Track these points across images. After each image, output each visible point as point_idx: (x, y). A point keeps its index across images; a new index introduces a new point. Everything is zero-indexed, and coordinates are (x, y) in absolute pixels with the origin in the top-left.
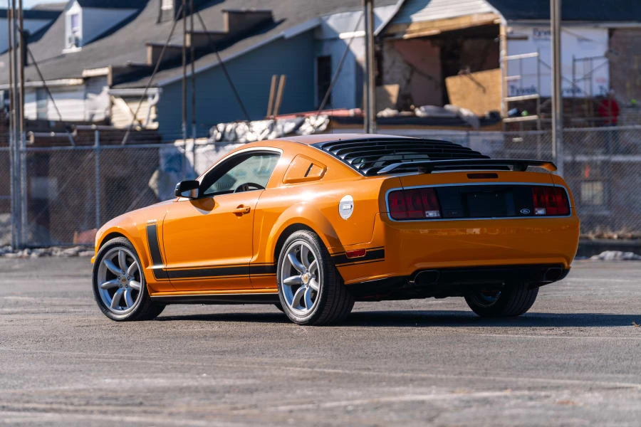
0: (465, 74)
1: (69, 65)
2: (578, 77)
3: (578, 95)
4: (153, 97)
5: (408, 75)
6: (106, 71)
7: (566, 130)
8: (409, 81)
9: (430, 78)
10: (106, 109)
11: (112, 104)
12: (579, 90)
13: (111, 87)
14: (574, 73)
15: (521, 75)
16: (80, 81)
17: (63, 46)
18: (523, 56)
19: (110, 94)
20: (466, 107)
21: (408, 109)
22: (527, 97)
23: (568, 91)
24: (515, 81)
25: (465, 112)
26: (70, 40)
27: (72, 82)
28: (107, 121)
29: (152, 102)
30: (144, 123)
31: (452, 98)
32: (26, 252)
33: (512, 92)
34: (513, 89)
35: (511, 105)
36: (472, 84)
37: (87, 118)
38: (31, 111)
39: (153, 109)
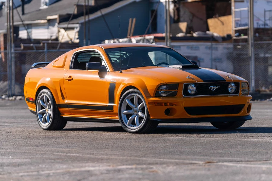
0: (216, 17)
1: (41, 14)
2: (267, 18)
3: (267, 27)
4: (77, 28)
5: (191, 18)
6: (56, 17)
7: (256, 42)
8: (192, 21)
9: (201, 19)
10: (57, 34)
11: (59, 31)
12: (267, 25)
13: (59, 24)
14: (265, 17)
15: (241, 18)
16: (46, 21)
17: (40, 6)
18: (242, 9)
19: (58, 27)
20: (216, 32)
21: (190, 33)
22: (243, 28)
23: (262, 25)
24: (238, 20)
25: (215, 34)
26: (43, 3)
27: (43, 21)
28: (57, 39)
29: (76, 30)
30: (73, 40)
31: (210, 28)
32: (14, 98)
33: (237, 26)
34: (237, 24)
35: (236, 31)
36: (219, 22)
37: (49, 38)
38: (23, 34)
39: (77, 34)
